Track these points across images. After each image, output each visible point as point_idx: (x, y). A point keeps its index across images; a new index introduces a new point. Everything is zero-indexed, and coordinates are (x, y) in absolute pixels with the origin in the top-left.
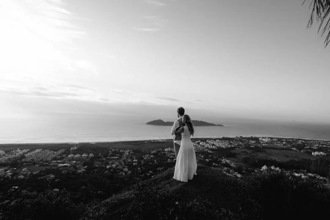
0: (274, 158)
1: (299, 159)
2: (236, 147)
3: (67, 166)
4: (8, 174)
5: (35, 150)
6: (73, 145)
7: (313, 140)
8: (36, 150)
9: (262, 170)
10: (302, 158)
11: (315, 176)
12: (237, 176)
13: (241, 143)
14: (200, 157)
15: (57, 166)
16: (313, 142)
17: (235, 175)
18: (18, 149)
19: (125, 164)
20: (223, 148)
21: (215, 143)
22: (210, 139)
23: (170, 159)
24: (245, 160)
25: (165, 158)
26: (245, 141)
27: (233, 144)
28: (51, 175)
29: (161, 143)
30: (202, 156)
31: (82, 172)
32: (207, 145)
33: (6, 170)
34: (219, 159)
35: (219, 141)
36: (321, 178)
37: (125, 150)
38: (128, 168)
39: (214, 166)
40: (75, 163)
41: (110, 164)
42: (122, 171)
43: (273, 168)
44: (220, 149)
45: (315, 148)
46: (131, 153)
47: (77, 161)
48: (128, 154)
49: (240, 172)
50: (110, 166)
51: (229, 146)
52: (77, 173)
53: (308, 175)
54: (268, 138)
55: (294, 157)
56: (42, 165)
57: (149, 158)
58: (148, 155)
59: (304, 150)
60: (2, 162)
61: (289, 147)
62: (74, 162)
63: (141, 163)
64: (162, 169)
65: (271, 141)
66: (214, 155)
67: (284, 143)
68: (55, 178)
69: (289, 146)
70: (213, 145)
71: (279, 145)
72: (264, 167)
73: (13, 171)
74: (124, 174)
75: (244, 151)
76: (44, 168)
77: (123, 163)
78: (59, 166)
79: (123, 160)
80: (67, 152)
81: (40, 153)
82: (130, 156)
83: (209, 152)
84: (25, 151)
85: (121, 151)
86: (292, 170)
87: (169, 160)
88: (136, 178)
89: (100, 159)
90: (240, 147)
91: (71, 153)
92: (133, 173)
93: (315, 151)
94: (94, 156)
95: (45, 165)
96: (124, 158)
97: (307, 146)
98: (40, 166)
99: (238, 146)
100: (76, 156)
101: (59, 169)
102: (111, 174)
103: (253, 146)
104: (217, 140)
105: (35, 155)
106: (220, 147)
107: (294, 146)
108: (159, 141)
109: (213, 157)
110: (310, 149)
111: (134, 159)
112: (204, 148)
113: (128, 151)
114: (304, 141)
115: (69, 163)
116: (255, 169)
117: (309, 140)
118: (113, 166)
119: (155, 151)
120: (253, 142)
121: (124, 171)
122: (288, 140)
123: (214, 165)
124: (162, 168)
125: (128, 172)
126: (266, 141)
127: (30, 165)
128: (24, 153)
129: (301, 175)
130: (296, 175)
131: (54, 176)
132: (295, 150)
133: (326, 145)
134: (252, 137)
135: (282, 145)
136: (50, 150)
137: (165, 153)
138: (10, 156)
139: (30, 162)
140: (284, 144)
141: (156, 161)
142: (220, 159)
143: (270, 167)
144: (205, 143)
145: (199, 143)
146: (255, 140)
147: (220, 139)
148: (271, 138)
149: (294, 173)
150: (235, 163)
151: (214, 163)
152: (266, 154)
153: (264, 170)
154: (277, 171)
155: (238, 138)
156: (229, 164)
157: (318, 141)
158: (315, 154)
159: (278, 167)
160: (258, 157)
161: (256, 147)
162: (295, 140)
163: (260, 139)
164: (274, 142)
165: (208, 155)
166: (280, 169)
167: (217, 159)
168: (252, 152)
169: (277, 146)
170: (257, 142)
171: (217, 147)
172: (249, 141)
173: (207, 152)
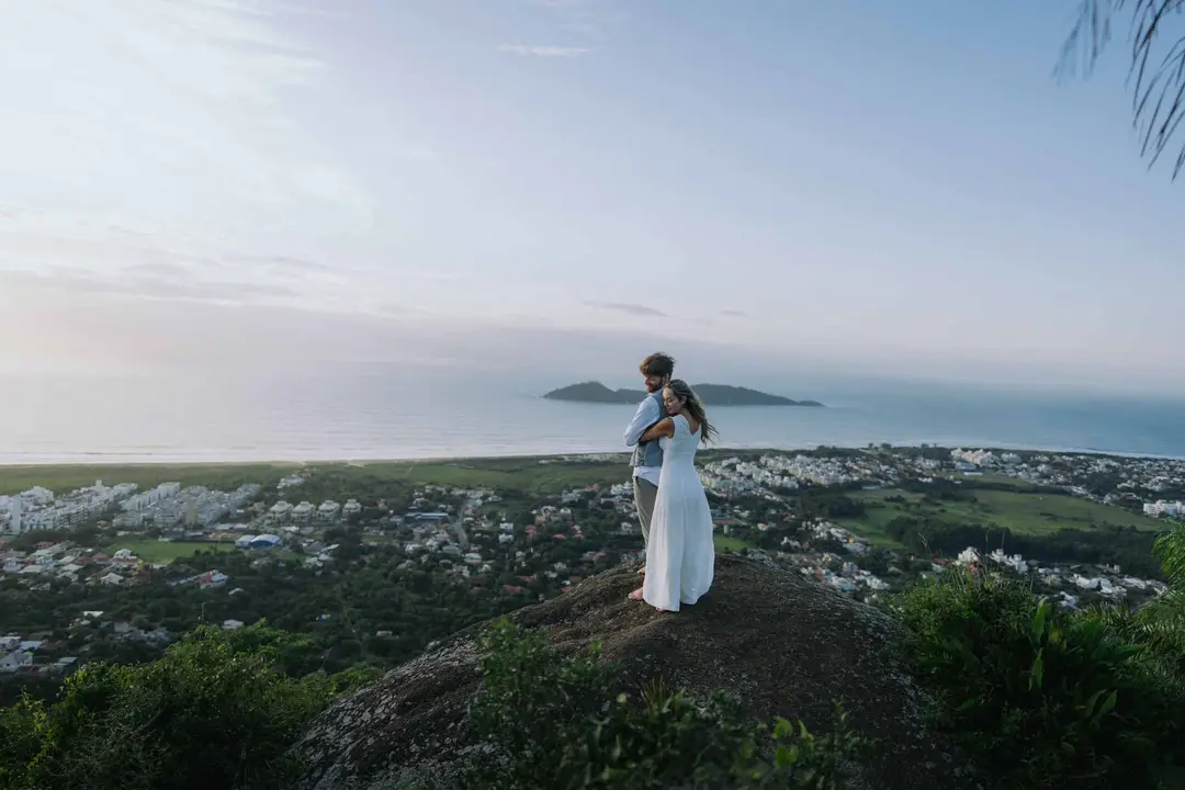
0: (1003, 522)
1: (1093, 527)
2: (868, 483)
3: (267, 543)
4: (65, 568)
5: (155, 487)
6: (287, 470)
7: (1150, 460)
8: (160, 487)
9: (958, 563)
10: (1105, 522)
11: (1151, 586)
12: (869, 582)
13: (886, 467)
14: (740, 518)
15: (233, 542)
16: (1151, 465)
17: (859, 582)
18: (99, 482)
19: (471, 540)
20: (819, 487)
21: (790, 469)
22: (773, 453)
23: (630, 520)
24: (898, 530)
25: (612, 518)
26: (899, 459)
27: (856, 471)
28: (214, 574)
29: (596, 464)
30: (742, 510)
31: (320, 565)
32: (761, 475)
33: (59, 556)
34: (804, 524)
35: (805, 458)
37: (469, 489)
38: (480, 552)
39: (788, 549)
40: (297, 534)
41: (417, 538)
42: (461, 561)
43: (997, 556)
44: (808, 489)
45: (1157, 488)
46: (490, 499)
47: (301, 525)
48: (479, 502)
49: (878, 572)
50: (417, 546)
51: (842, 478)
52: (304, 566)
53: (1127, 583)
54: (986, 450)
55: (1075, 519)
56: (181, 539)
57: (554, 519)
58: (549, 508)
59: (1114, 496)
60: (45, 526)
61: (1058, 483)
62: (294, 529)
63: (528, 534)
64: (601, 557)
65: (994, 463)
66: (787, 510)
67: (1042, 468)
68: (230, 584)
69: (1061, 479)
70: (784, 473)
71: (1025, 476)
72: (968, 555)
73: (83, 557)
74: (466, 573)
75: (895, 496)
76: (187, 550)
77: (464, 536)
78: (242, 542)
79: (463, 525)
80: (267, 495)
81: (174, 498)
82: (489, 509)
83: (767, 497)
84: (121, 489)
85: (457, 492)
86: (1069, 567)
87: (624, 524)
88: (508, 587)
89: (384, 520)
90: (883, 482)
91: (281, 499)
92: (497, 570)
93: (1154, 497)
94: (362, 509)
95: (194, 540)
96: (467, 516)
97: (1125, 482)
98: (176, 541)
99: (876, 480)
100: (298, 508)
101: (240, 552)
102: (421, 572)
103: (927, 477)
104: (799, 457)
105: (157, 505)
106: (810, 481)
107: (1078, 481)
108: (590, 457)
109: (783, 517)
110: (1138, 490)
111: (503, 522)
112: (753, 484)
113: (480, 493)
114: (1115, 464)
115: (275, 533)
116: (933, 559)
117: (1134, 459)
118: (428, 544)
119: (575, 495)
120: (931, 464)
121: (468, 561)
122: (1057, 459)
123: (788, 543)
124: (601, 554)
125: (481, 565)
126: (978, 461)
127: (141, 539)
128: (119, 497)
129: (1099, 582)
130: (1083, 582)
131: (226, 577)
132: (1082, 495)
134: (924, 445)
135: (1034, 475)
136: (207, 486)
137: (613, 500)
138: (72, 508)
139: (141, 528)
140: (1042, 473)
141: (581, 529)
142: (807, 526)
143: (990, 553)
144: (755, 467)
145: (732, 467)
146: (936, 459)
147: (809, 454)
148: (997, 452)
149: (1075, 576)
150: (861, 539)
151: (786, 538)
152: (977, 507)
153: (965, 565)
154: (1013, 567)
155: (876, 448)
156: (841, 543)
157: (1167, 461)
158: (1153, 508)
159: (1016, 556)
160: (946, 519)
161: (940, 484)
162: (1082, 457)
163: (955, 454)
164: (1005, 466)
165: (765, 509)
166: (1024, 562)
167: (798, 523)
168: (925, 500)
169: (1015, 477)
170: (942, 464)
171: (799, 482)
172: (913, 460)
173: (762, 498)
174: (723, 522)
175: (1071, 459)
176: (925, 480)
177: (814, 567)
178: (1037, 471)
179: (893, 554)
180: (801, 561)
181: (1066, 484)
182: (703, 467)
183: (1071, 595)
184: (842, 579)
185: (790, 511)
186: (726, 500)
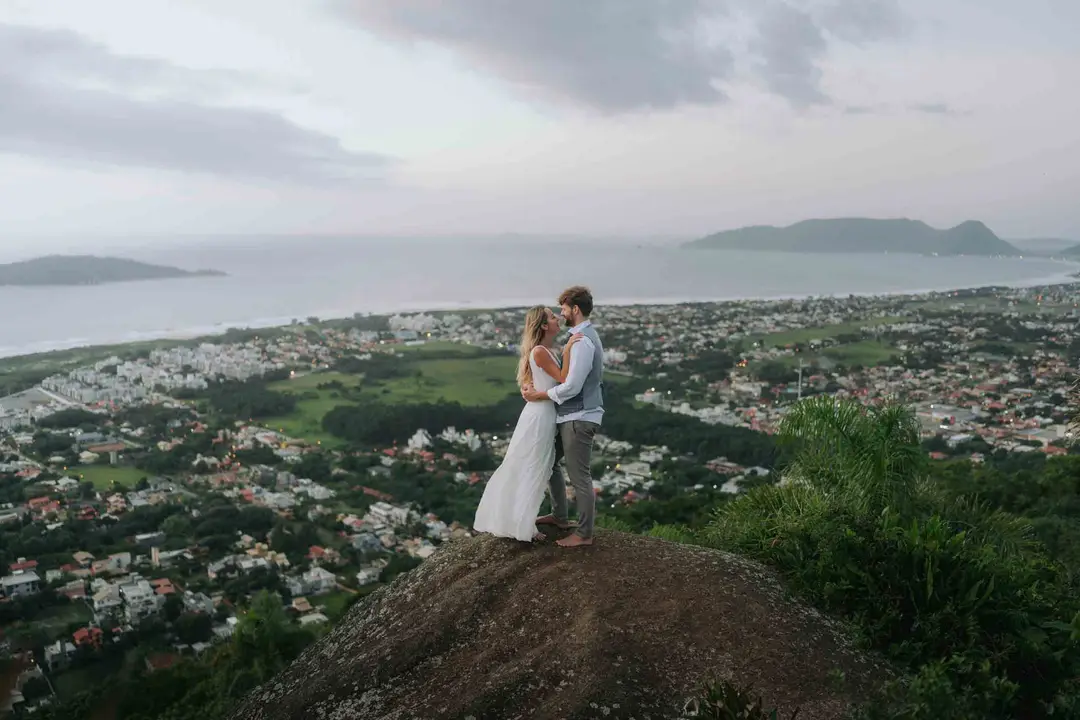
0: (450, 394)
2: (296, 369)
9: (408, 451)
12: (310, 494)
13: (316, 346)
14: (127, 436)
17: (299, 495)
20: (234, 382)
21: (194, 363)
22: (168, 345)
24: (335, 423)
26: (330, 335)
27: (279, 356)
32: (155, 376)
34: (220, 433)
35: (211, 347)
39: (203, 469)
43: (450, 434)
44: (221, 388)
49: (320, 475)
51: (263, 367)
54: (426, 314)
65: (437, 328)
66: (194, 418)
67: (485, 328)
70: (187, 370)
71: (469, 339)
72: (419, 440)
75: (329, 382)
83: (167, 405)
90: (314, 365)
99: (304, 364)
103: (365, 353)
104: (204, 346)
106: (222, 376)
109: (191, 428)
112: (144, 391)
116: (379, 450)
120: (367, 337)
122: (499, 316)
123: (202, 463)
126: (419, 327)
133: (623, 320)
134: (358, 315)
135: (477, 337)
140: (485, 333)
142: (225, 436)
143: (441, 433)
144: (144, 366)
145: (111, 370)
146: (373, 330)
147: (216, 340)
148: (438, 314)
150: (295, 441)
151: (199, 455)
152: (422, 382)
153: (416, 452)
154: (466, 446)
155: (301, 324)
156: (271, 450)
159: (467, 431)
160: (390, 400)
161: (379, 359)
162: (522, 312)
163: (394, 322)
164: (448, 330)
165: (166, 421)
166: (477, 437)
167: (210, 435)
168: (364, 382)
169: (459, 342)
170: (380, 335)
171: (207, 380)
172: (347, 335)
173: (160, 406)
174: (106, 448)
175: (513, 314)
176: (362, 357)
177: (241, 487)
178: (479, 332)
179: (335, 453)
180: (222, 482)
182: (66, 375)
184: (277, 495)
185: (199, 420)
186: (108, 417)
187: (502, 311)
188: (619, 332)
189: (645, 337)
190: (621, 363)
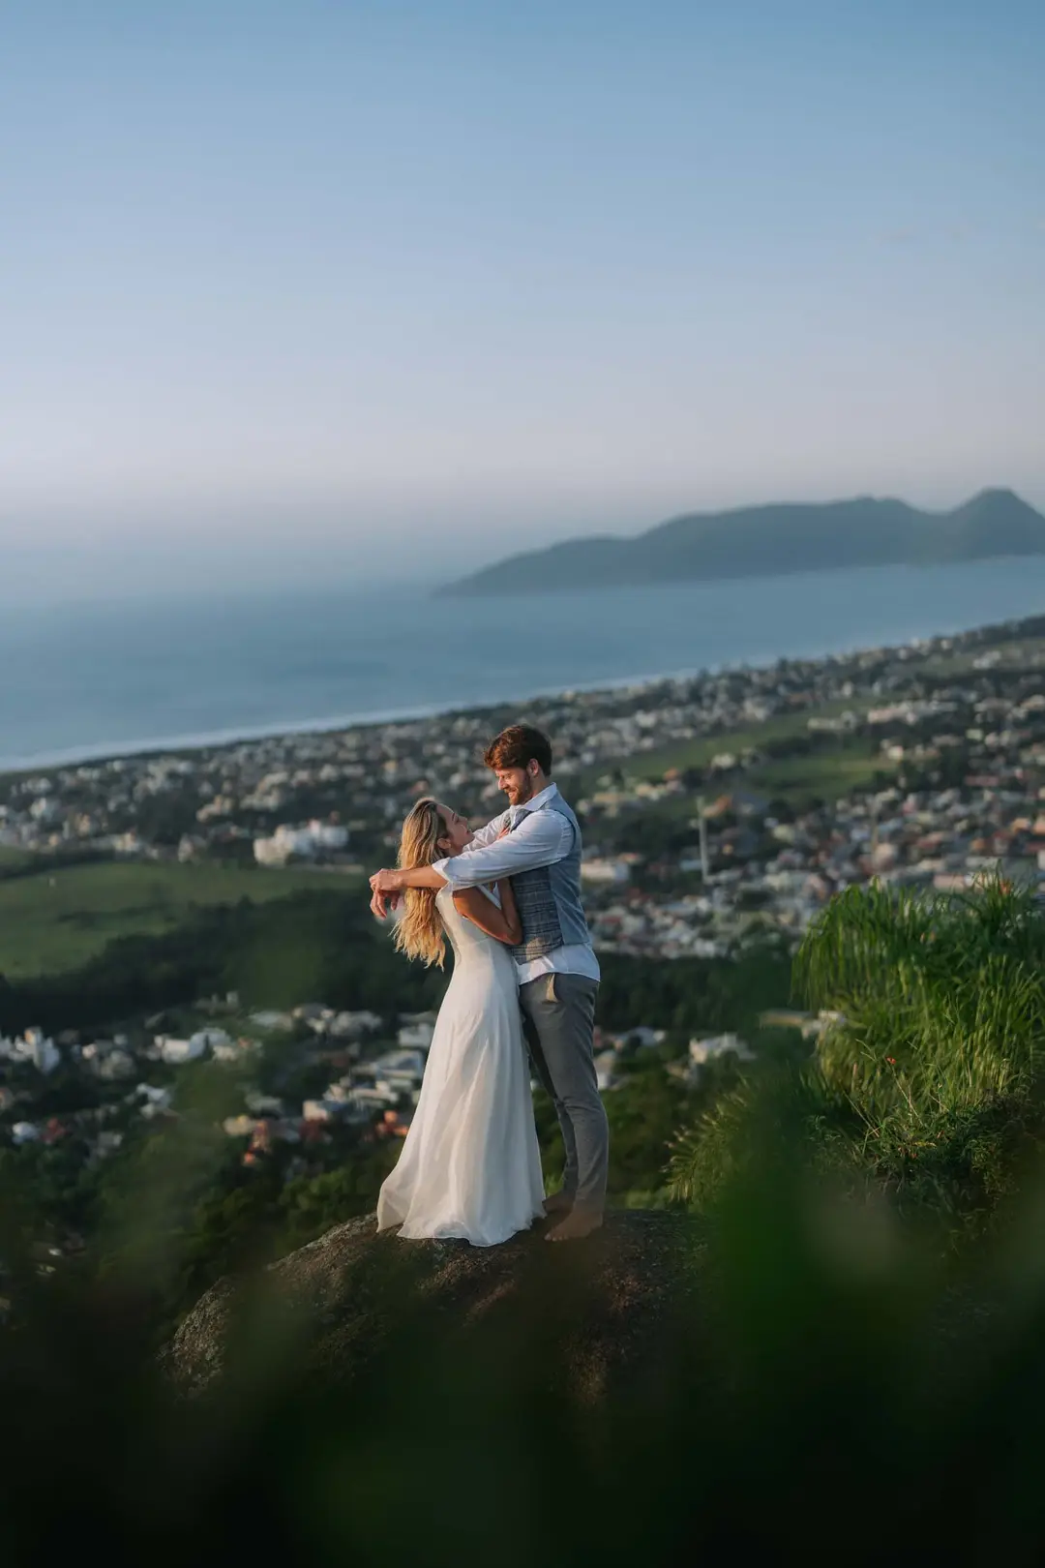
1: (170, 919)
7: (248, 742)
10: (192, 903)
11: (301, 1023)
16: (250, 757)
36: (344, 1021)
45: (272, 802)
53: (258, 1025)
55: (133, 912)
59: (202, 842)
61: (86, 838)
69: (85, 826)
71: (7, 835)
86: (140, 1024)
93: (268, 822)
97: (211, 802)
107: (120, 823)
110: (240, 816)
114: (183, 767)
117: (219, 748)
122: (68, 781)
129: (207, 1041)
130: (176, 1049)
132: (132, 854)
133: (331, 760)
135: (25, 830)
140: (42, 819)
149: (159, 1040)
154: (28, 1063)
157: (278, 740)
158: (275, 846)
159: (27, 1032)
162: (117, 766)
166: (49, 1042)
175: (95, 774)
178: (30, 817)
181: (98, 834)
183: (157, 1086)
187: (72, 768)
188: (329, 784)
189: (381, 790)
190: (335, 850)
